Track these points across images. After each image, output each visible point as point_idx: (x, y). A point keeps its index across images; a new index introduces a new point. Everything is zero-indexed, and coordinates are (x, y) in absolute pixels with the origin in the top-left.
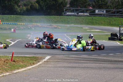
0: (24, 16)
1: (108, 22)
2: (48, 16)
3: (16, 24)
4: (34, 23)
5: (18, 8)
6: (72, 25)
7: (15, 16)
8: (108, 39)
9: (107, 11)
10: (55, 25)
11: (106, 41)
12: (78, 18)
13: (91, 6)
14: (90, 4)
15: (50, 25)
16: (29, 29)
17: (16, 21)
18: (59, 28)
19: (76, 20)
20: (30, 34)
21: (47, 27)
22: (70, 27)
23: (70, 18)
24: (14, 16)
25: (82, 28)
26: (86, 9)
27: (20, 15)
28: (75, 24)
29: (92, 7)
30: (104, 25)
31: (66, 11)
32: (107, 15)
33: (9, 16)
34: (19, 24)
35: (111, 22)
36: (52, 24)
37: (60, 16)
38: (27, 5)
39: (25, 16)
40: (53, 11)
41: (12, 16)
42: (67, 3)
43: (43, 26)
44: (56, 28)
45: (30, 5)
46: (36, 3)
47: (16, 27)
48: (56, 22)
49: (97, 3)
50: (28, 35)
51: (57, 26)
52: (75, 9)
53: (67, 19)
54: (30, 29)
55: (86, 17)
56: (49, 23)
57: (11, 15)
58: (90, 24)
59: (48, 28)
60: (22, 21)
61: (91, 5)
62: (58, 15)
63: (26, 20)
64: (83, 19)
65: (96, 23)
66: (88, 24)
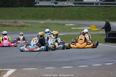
1: (103, 14)
2: (11, 8)
6: (49, 21)
8: (104, 41)
10: (21, 22)
12: (58, 9)
15: (15, 22)
18: (28, 26)
21: (9, 26)
22: (46, 24)
23: (45, 11)
25: (64, 24)
30: (98, 20)
36: (18, 21)
37: (30, 8)
43: (3, 23)
44: (23, 26)
48: (23, 18)
51: (25, 22)
53: (42, 12)
55: (69, 8)
56: (13, 19)
58: (76, 19)
59: (11, 26)
62: (26, 7)
64: (66, 11)
65: (86, 16)
66: (72, 18)
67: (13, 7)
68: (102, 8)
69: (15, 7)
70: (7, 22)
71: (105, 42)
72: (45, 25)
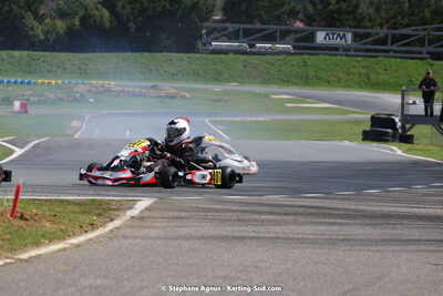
0: (57, 54)
1: (360, 74)
2: (146, 54)
3: (29, 83)
4: (93, 79)
5: (35, 24)
6: (233, 86)
7: (25, 53)
8: (361, 137)
9: (356, 37)
10: (168, 87)
11: (354, 144)
12: (254, 60)
13: (301, 16)
14: (297, 9)
15: (152, 87)
16: (75, 100)
17: (30, 73)
18: (185, 97)
19: (245, 66)
20: (81, 118)
21: (140, 95)
22: (226, 93)
23: (222, 62)
24: (22, 52)
25: (267, 96)
26: (283, 28)
27: (45, 50)
28: (242, 83)
29: (301, 21)
30: (348, 87)
31: (208, 34)
32: (356, 50)
33: (4, 54)
34: (40, 81)
35: (373, 76)
36: (161, 84)
37: (189, 55)
38: (68, 15)
39: (63, 54)
40: (164, 36)
41: (17, 53)
42: (214, 6)
43: (126, 89)
44: (173, 97)
45: (81, 13)
46: (100, 6)
47: (29, 92)
48: (173, 77)
49: (320, 7)
50: (74, 124)
51: (177, 88)
52: (244, 29)
53: (215, 64)
54: (82, 99)
55: (281, 57)
56: (149, 79)
57: (11, 52)
58: (296, 84)
59: (145, 96)
60: (49, 71)
61: (298, 13)
62: (180, 52)
63: (65, 69)
64: (273, 64)
65: (318, 79)
66: (288, 81)
67: (149, 51)
68: (359, 59)
69: (155, 52)
70: (134, 87)
71: (363, 140)
72: (224, 95)
